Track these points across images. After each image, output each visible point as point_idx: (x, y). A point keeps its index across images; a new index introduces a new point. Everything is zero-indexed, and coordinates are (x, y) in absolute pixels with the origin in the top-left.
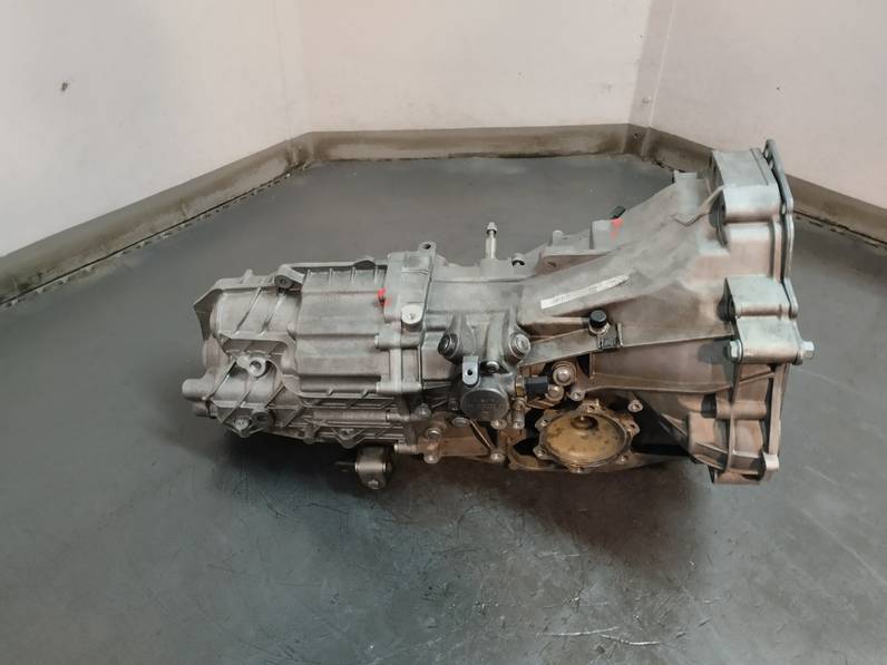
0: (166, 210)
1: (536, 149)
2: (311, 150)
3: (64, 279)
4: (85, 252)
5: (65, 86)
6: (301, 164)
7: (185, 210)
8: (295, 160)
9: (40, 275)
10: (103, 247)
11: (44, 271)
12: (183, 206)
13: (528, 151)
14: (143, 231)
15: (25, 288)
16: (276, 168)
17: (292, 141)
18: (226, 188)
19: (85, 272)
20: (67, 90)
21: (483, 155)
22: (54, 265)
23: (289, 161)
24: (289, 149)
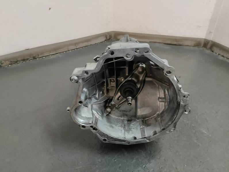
0: (72, 45)
1: (175, 43)
2: (113, 36)
3: (44, 57)
4: (50, 51)
5: (50, 9)
6: (109, 39)
7: (77, 46)
8: (108, 38)
9: (38, 55)
10: (55, 51)
11: (39, 54)
12: (77, 44)
13: (173, 43)
14: (65, 49)
15: (34, 58)
16: (103, 39)
17: (108, 32)
18: (88, 42)
19: (49, 57)
20: (50, 10)
21: (159, 43)
22: (42, 54)
23: (107, 38)
24: (107, 35)
